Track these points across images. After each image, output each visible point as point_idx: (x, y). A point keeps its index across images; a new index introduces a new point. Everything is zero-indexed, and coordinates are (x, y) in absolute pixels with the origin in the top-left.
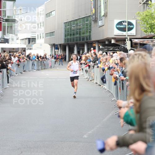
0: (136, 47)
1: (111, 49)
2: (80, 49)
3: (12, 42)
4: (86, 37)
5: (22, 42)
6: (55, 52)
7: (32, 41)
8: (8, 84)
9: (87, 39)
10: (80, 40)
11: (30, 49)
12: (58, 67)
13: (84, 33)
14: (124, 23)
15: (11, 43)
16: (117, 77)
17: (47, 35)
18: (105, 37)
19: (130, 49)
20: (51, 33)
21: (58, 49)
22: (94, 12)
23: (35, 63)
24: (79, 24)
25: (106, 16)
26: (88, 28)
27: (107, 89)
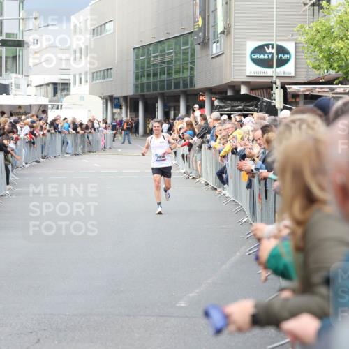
0: (296, 104)
1: (240, 107)
2: (170, 108)
3: (17, 93)
4: (184, 81)
5: (39, 91)
6: (113, 114)
7: (62, 90)
8: (8, 187)
9: (185, 85)
10: (169, 87)
11: (58, 108)
12: (119, 148)
13: (178, 72)
14: (268, 48)
15: (16, 95)
16: (252, 170)
17: (95, 75)
18: (226, 81)
19: (282, 107)
20: (104, 70)
21: (121, 108)
22: (200, 23)
23: (69, 139)
24: (167, 52)
25: (229, 33)
26: (187, 60)
27: (230, 197)
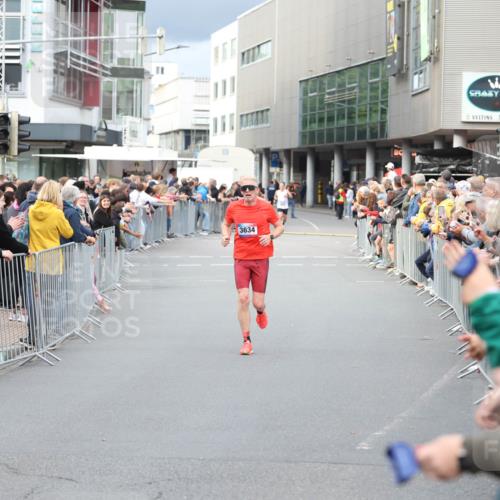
1: (453, 167)
2: (351, 167)
3: (133, 143)
4: (372, 129)
5: (164, 141)
6: (270, 175)
7: (198, 140)
9: (374, 135)
10: (351, 137)
11: (190, 166)
13: (363, 116)
14: (494, 81)
15: (131, 146)
17: (244, 118)
18: (431, 129)
20: (257, 112)
21: (281, 166)
22: (395, 45)
24: (348, 86)
25: (437, 60)
26: (377, 98)
27: (437, 295)
